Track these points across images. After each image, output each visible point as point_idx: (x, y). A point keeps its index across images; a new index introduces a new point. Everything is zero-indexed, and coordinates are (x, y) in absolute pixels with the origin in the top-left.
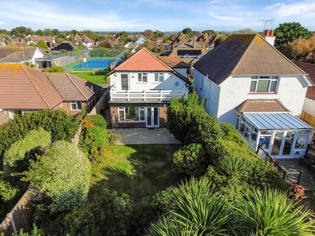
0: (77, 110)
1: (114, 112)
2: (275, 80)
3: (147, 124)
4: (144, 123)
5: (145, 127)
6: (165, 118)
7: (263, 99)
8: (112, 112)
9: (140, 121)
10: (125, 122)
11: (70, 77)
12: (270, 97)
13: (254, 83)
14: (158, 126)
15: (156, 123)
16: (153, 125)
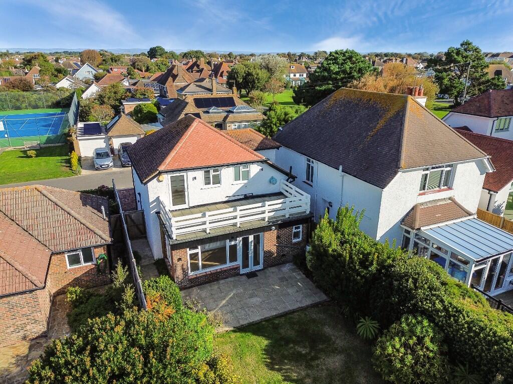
0: (83, 264)
1: (180, 259)
2: (449, 169)
3: (241, 268)
4: (237, 268)
5: (238, 274)
6: (274, 249)
7: (435, 201)
8: (175, 261)
9: (228, 265)
10: (201, 272)
12: (441, 195)
13: (425, 177)
14: (260, 267)
15: (256, 262)
16: (252, 268)
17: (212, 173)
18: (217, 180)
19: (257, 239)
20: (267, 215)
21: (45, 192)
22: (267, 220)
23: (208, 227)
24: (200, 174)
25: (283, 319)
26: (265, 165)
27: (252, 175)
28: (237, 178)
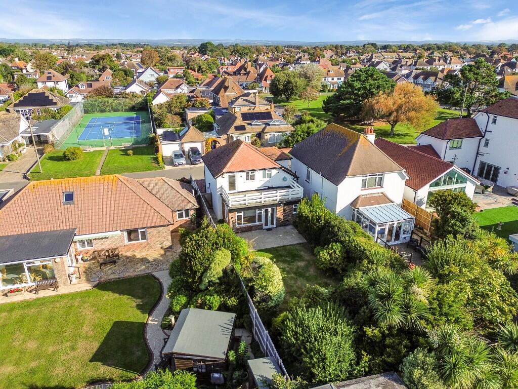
0: (184, 218)
1: (232, 218)
2: (381, 176)
3: (264, 225)
4: (262, 225)
5: (262, 229)
6: (281, 217)
7: (372, 194)
8: (230, 218)
9: (257, 223)
10: (242, 225)
11: (168, 183)
12: (377, 191)
13: (364, 181)
14: (274, 226)
15: (272, 223)
16: (270, 226)
17: (250, 174)
18: (253, 178)
19: (273, 210)
20: (278, 198)
21: (167, 181)
22: (278, 200)
23: (247, 202)
24: (244, 174)
25: (281, 248)
26: (280, 171)
27: (272, 175)
28: (264, 177)
